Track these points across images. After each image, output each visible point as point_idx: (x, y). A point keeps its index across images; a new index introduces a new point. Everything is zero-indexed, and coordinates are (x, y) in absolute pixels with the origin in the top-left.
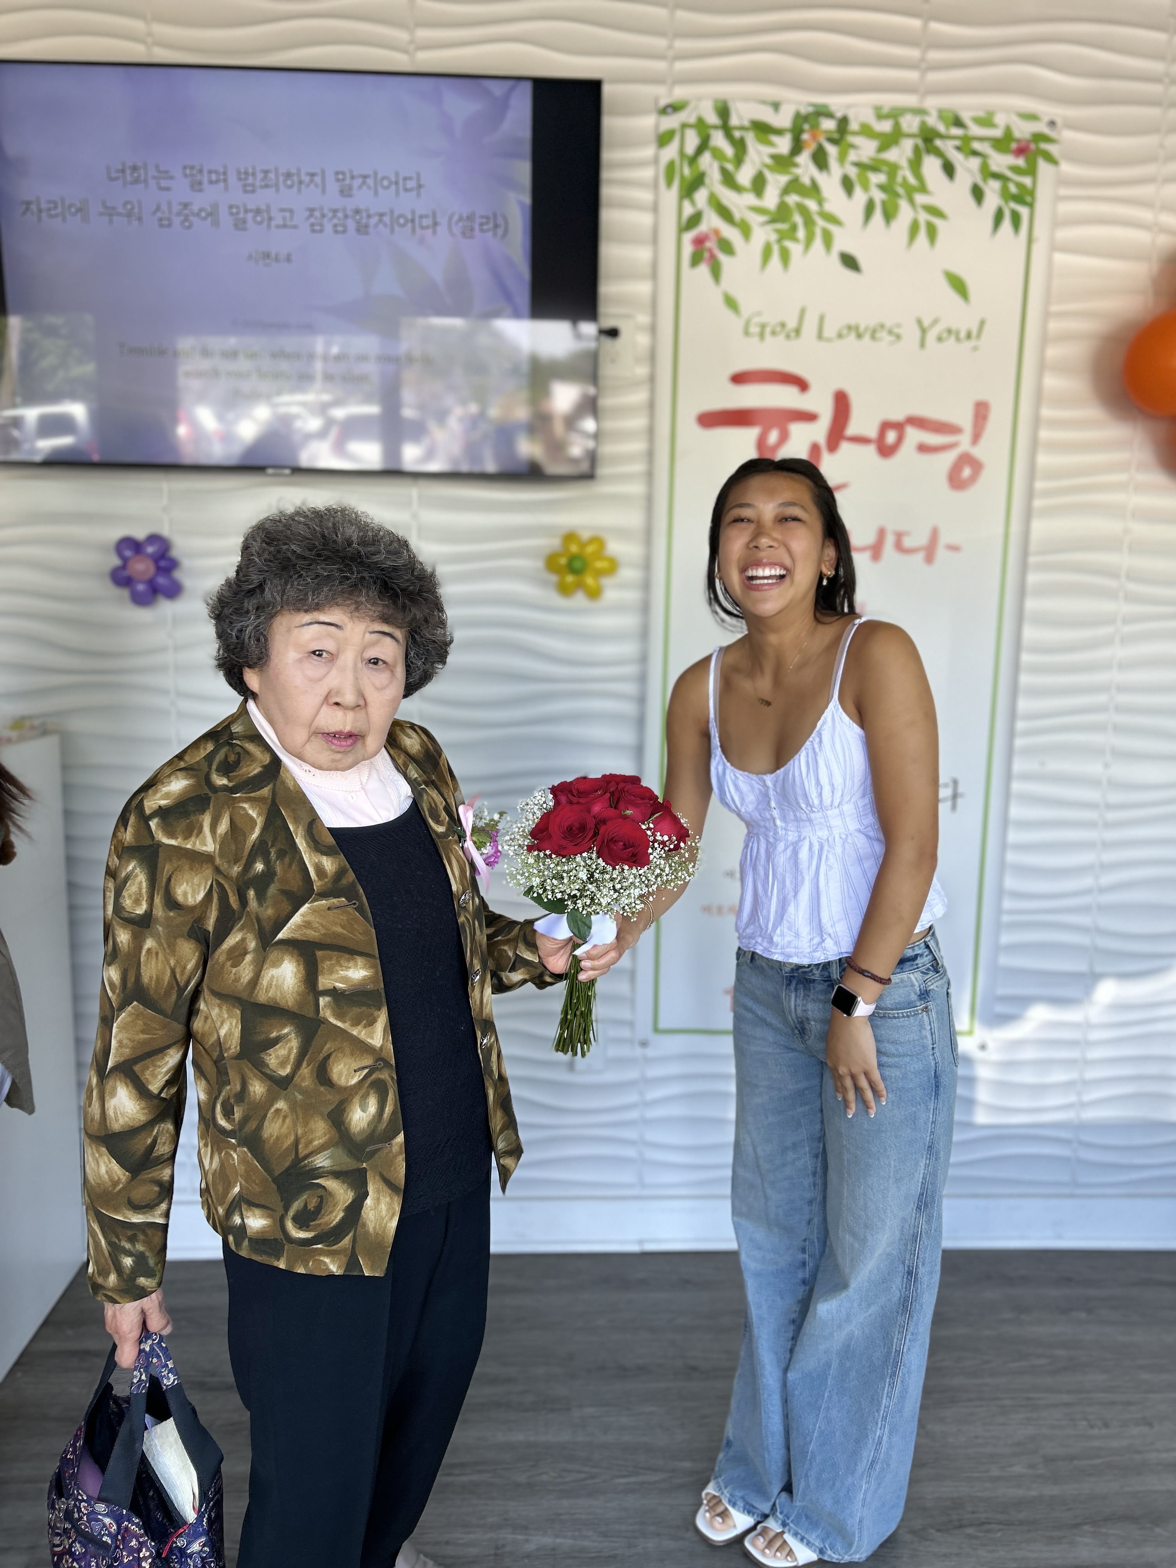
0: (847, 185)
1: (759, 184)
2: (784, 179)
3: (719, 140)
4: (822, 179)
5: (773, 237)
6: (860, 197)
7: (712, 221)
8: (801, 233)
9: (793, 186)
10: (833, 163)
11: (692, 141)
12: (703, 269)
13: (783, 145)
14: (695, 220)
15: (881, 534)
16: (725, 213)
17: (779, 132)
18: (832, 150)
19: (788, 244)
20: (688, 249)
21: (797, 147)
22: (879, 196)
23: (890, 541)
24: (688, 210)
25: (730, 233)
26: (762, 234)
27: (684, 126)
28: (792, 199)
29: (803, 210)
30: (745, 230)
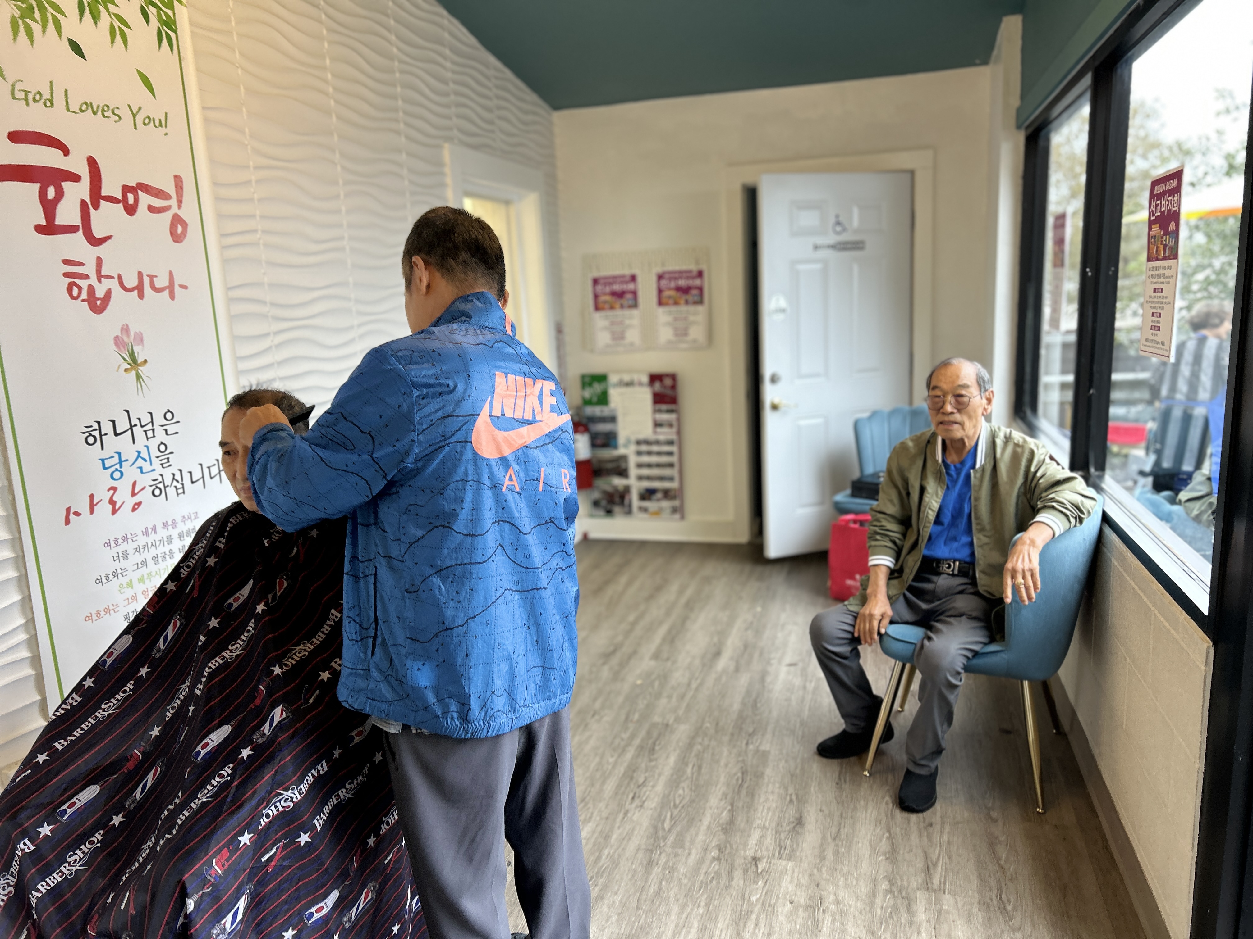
15: (140, 277)
19: (30, 22)
23: (146, 281)
26: (8, 8)
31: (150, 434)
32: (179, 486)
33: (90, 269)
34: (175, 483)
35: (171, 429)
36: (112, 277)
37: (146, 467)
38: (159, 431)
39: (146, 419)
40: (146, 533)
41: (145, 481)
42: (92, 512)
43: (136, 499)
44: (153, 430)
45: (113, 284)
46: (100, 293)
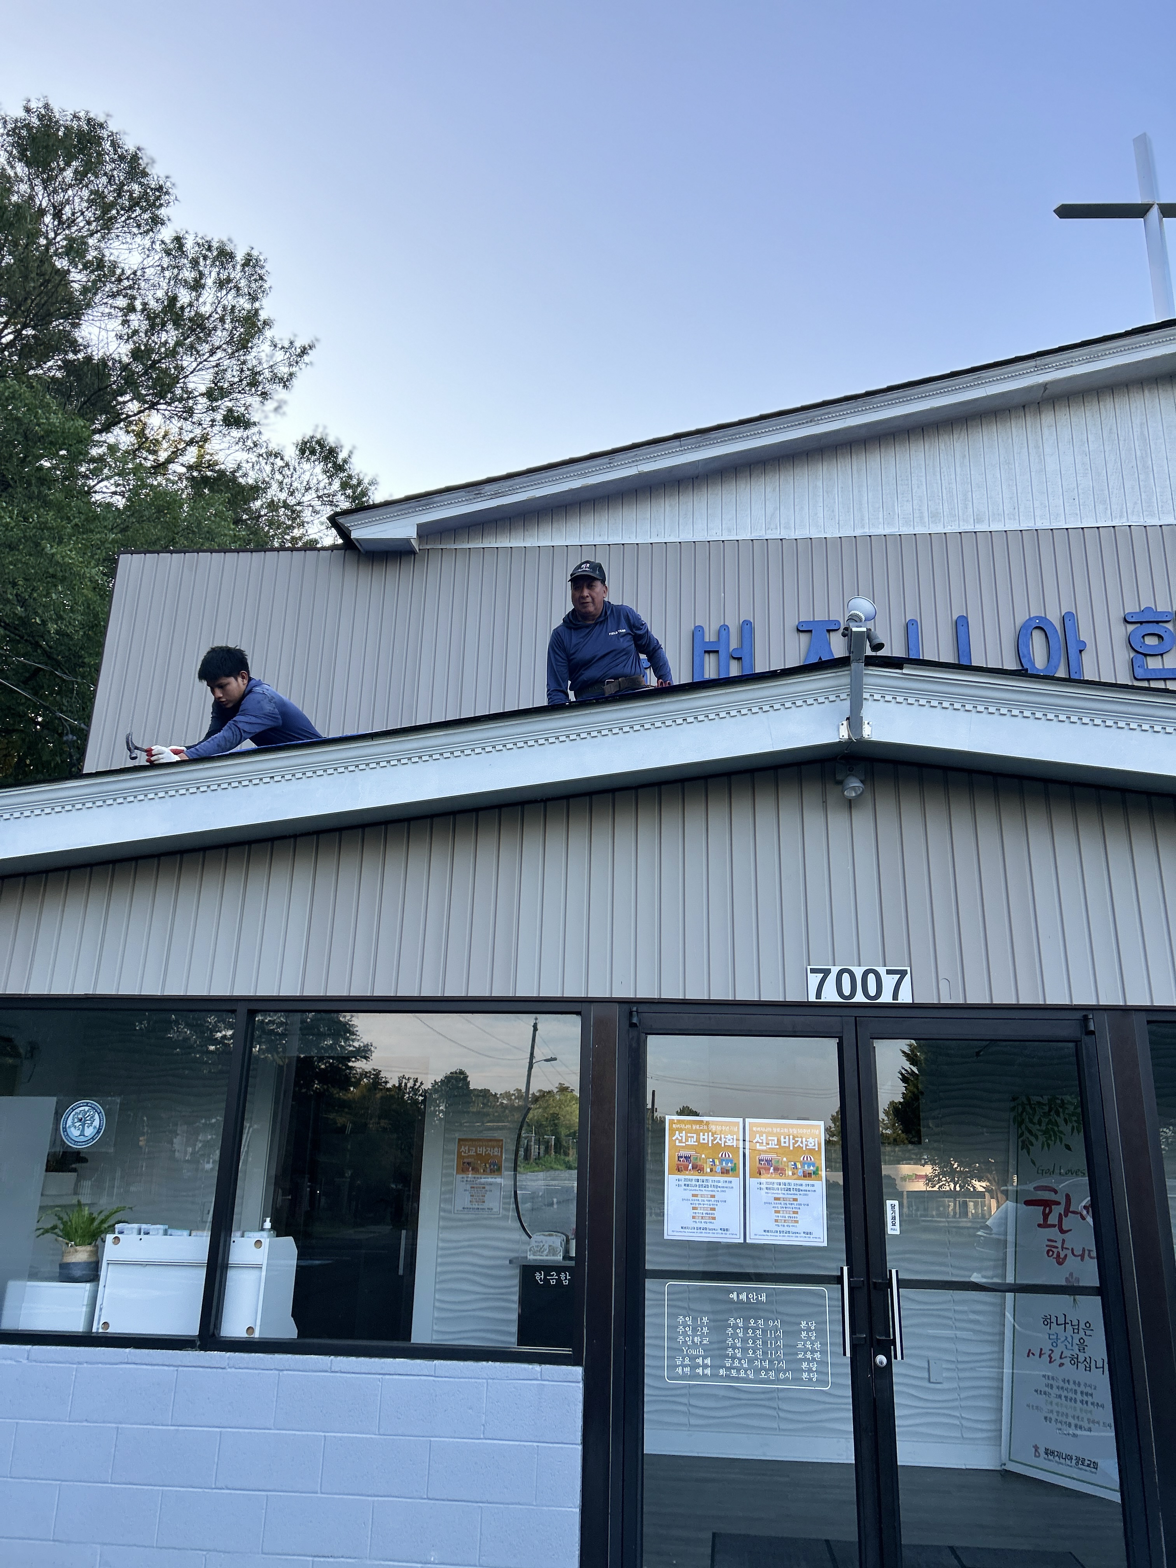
0: (1066, 1121)
1: (1040, 1123)
2: (1047, 1120)
3: (1028, 1108)
4: (1058, 1119)
5: (1045, 1139)
6: (1070, 1125)
7: (1027, 1134)
8: (1053, 1138)
9: (1050, 1122)
10: (1061, 1115)
11: (1020, 1110)
12: (1025, 1151)
13: (1046, 1109)
14: (1022, 1134)
15: (1084, 1250)
16: (1030, 1132)
17: (1045, 1105)
18: (1061, 1110)
19: (1049, 1141)
20: (1020, 1144)
21: (1050, 1111)
22: (1075, 1125)
23: (1087, 1252)
24: (1020, 1132)
25: (1033, 1139)
26: (1042, 1138)
27: (1018, 1104)
28: (1050, 1126)
29: (1052, 1129)
30: (1037, 1138)
31: (1076, 1331)
32: (1088, 1366)
33: (1059, 1245)
34: (1085, 1363)
35: (1088, 1332)
36: (1068, 1249)
37: (1069, 1346)
38: (1082, 1332)
39: (1075, 1322)
40: (1064, 1381)
41: (1067, 1353)
42: (1040, 1356)
43: (1062, 1361)
44: (1078, 1329)
45: (1069, 1252)
46: (1062, 1256)
